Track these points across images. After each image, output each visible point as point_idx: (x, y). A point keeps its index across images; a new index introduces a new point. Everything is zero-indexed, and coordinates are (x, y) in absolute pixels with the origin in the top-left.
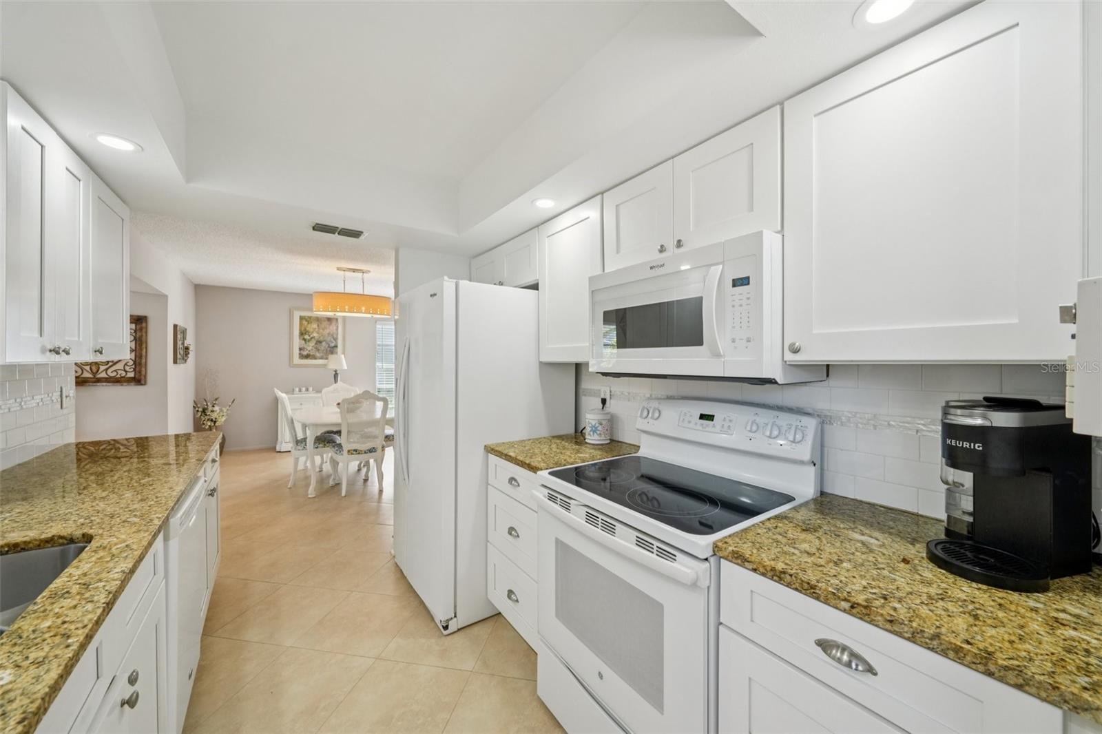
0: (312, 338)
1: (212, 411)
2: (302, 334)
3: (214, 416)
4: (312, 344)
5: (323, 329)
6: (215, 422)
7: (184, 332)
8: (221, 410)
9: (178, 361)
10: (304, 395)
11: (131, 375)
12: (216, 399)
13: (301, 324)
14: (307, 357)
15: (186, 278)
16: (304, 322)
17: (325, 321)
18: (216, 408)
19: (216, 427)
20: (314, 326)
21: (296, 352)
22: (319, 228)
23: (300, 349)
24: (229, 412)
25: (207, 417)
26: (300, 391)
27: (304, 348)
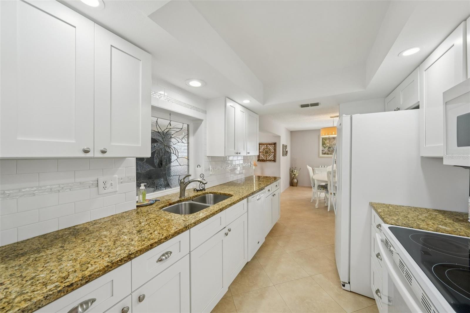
0: (327, 146)
1: (294, 172)
2: (323, 145)
3: (295, 173)
4: (327, 148)
5: (331, 142)
6: (295, 175)
7: (286, 146)
8: (297, 172)
9: (284, 155)
10: (323, 169)
11: (273, 159)
12: (295, 168)
13: (323, 141)
14: (325, 154)
15: (287, 130)
16: (324, 140)
17: (332, 139)
18: (296, 171)
19: (296, 177)
20: (328, 141)
21: (321, 152)
22: (303, 106)
23: (322, 151)
24: (299, 172)
25: (293, 173)
26: (322, 167)
27: (324, 150)
